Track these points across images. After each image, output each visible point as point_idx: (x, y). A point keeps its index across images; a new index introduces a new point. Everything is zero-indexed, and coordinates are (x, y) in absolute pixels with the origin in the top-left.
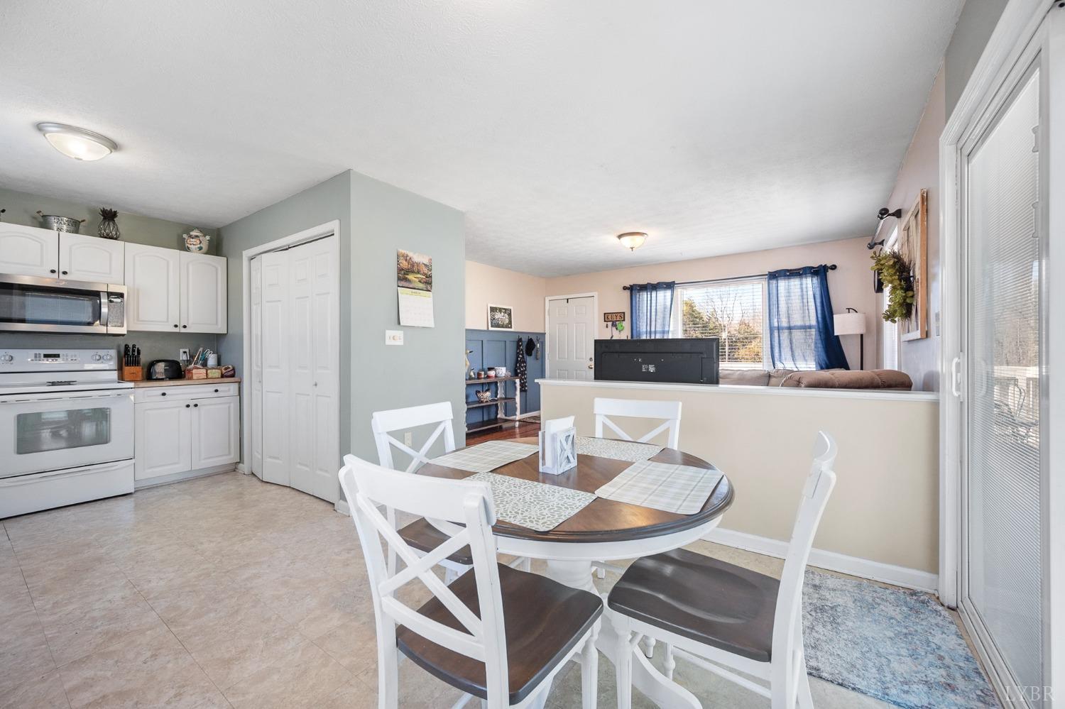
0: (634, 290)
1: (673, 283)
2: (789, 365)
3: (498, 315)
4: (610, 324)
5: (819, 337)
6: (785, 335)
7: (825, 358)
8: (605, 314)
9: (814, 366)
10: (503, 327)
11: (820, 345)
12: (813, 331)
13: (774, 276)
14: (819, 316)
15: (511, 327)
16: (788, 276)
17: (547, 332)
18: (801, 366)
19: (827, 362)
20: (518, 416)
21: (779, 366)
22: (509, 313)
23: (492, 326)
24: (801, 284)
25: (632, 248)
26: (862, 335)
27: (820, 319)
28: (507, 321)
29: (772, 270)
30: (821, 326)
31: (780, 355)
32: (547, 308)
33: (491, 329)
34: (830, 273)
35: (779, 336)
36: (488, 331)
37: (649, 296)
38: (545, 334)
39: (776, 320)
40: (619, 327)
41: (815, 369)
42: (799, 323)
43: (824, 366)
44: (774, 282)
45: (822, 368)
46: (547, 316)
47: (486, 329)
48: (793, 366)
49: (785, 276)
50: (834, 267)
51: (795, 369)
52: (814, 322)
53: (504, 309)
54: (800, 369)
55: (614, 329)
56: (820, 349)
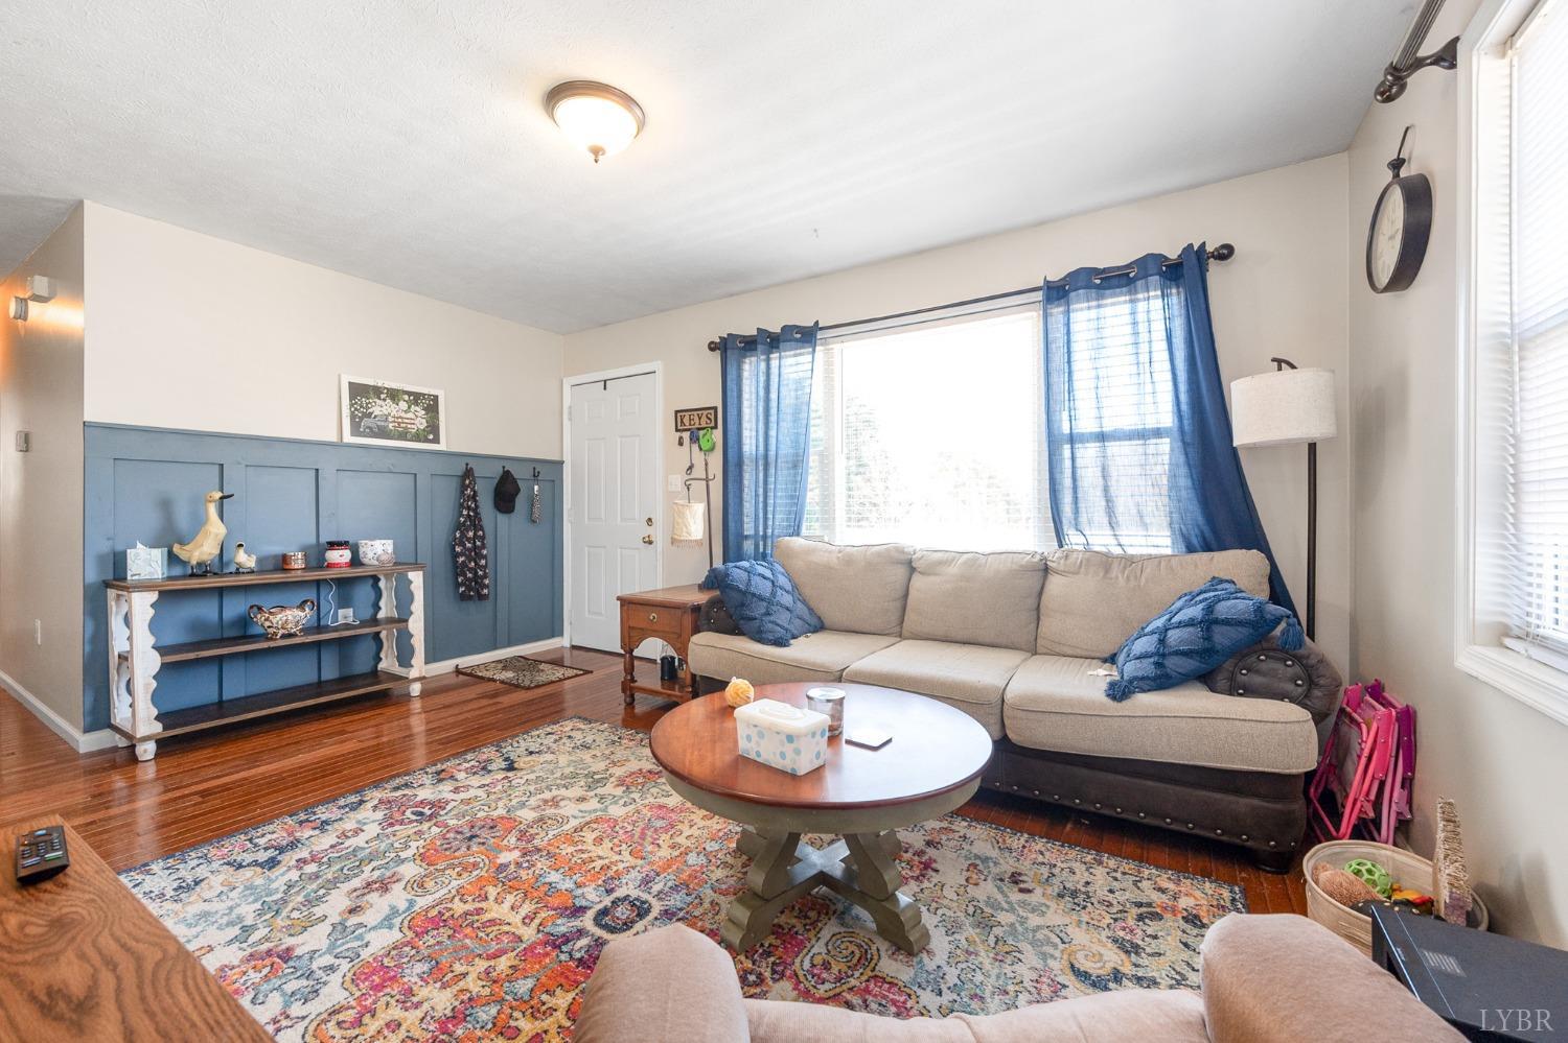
0: (732, 349)
1: (816, 327)
2: (1101, 540)
3: (381, 408)
4: (686, 435)
5: (1182, 459)
6: (1088, 454)
7: (1201, 520)
8: (677, 412)
9: (1168, 541)
10: (403, 436)
11: (1184, 482)
12: (1165, 445)
13: (1057, 292)
14: (1183, 397)
15: (436, 440)
16: (1098, 287)
17: (567, 458)
18: (1133, 541)
19: (1206, 529)
20: (419, 667)
21: (1074, 539)
22: (432, 406)
23: (356, 431)
24: (1133, 313)
25: (597, 152)
26: (1312, 447)
27: (1184, 407)
28: (421, 424)
29: (1055, 276)
30: (1187, 428)
31: (1076, 511)
32: (567, 402)
33: (348, 438)
34: (1216, 273)
35: (1073, 459)
36: (339, 445)
37: (763, 365)
38: (562, 463)
39: (1065, 415)
40: (703, 442)
41: (1169, 551)
42: (1128, 422)
43: (1195, 541)
44: (1057, 311)
45: (1190, 549)
46: (566, 422)
47: (333, 438)
48: (1113, 541)
49: (1089, 286)
50: (1225, 253)
51: (1117, 551)
52: (1167, 419)
53: (409, 393)
54: (1131, 551)
55: (695, 447)
56: (1184, 493)
